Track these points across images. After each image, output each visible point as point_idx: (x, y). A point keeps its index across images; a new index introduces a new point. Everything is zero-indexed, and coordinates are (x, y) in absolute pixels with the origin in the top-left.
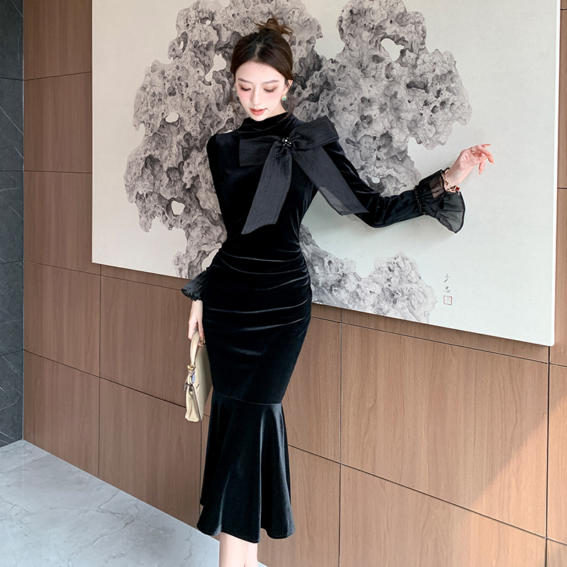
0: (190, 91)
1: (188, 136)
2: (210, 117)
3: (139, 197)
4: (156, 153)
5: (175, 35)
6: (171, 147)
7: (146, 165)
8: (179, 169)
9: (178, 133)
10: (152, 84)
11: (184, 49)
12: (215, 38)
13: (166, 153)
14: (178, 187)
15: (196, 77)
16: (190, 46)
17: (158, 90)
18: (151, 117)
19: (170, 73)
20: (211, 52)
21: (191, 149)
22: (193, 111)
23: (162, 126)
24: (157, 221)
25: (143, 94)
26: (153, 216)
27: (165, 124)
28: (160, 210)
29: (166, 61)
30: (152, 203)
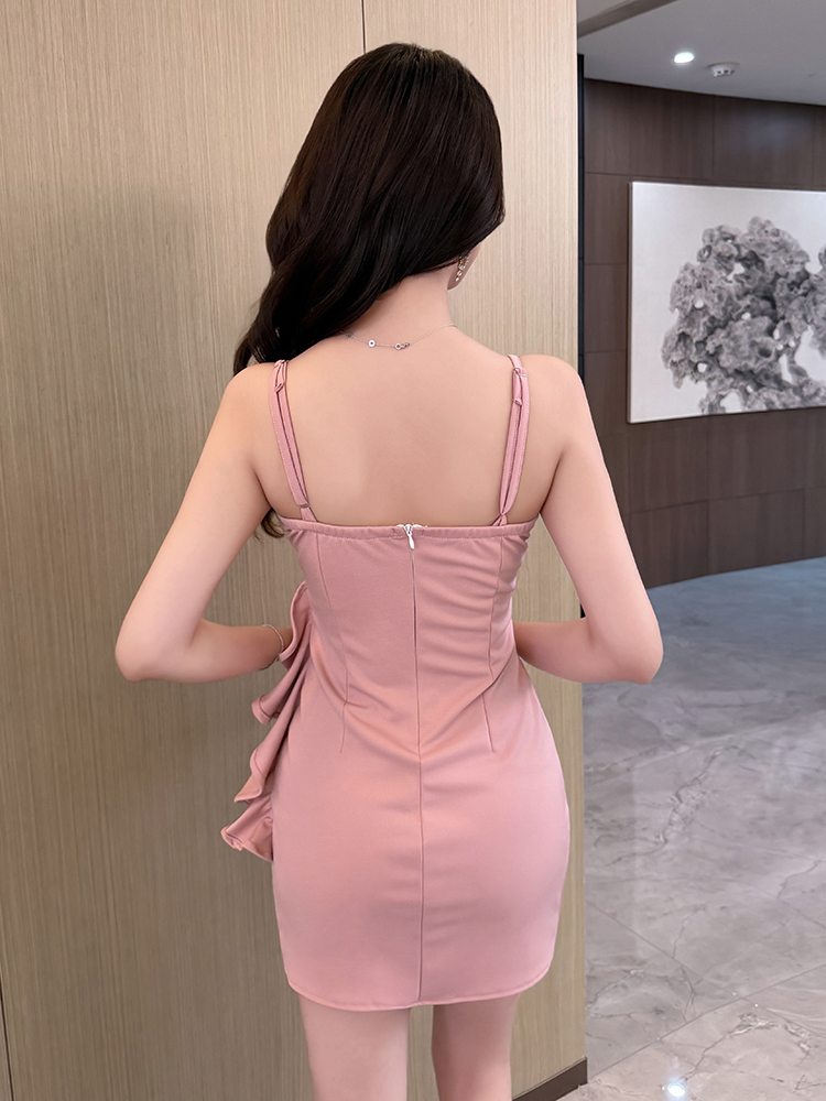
0: (713, 286)
1: (712, 319)
2: (731, 304)
3: (674, 364)
4: (688, 331)
5: (701, 246)
6: (699, 327)
7: (679, 340)
8: (703, 342)
9: (704, 316)
10: (685, 279)
11: (708, 257)
12: (735, 252)
13: (695, 331)
14: (703, 353)
15: (719, 276)
16: (713, 255)
17: (689, 283)
18: (684, 303)
19: (698, 272)
20: (732, 261)
21: (715, 328)
22: (716, 300)
23: (692, 311)
24: (687, 379)
25: (678, 286)
26: (684, 376)
27: (694, 309)
28: (689, 371)
29: (696, 263)
30: (683, 367)
